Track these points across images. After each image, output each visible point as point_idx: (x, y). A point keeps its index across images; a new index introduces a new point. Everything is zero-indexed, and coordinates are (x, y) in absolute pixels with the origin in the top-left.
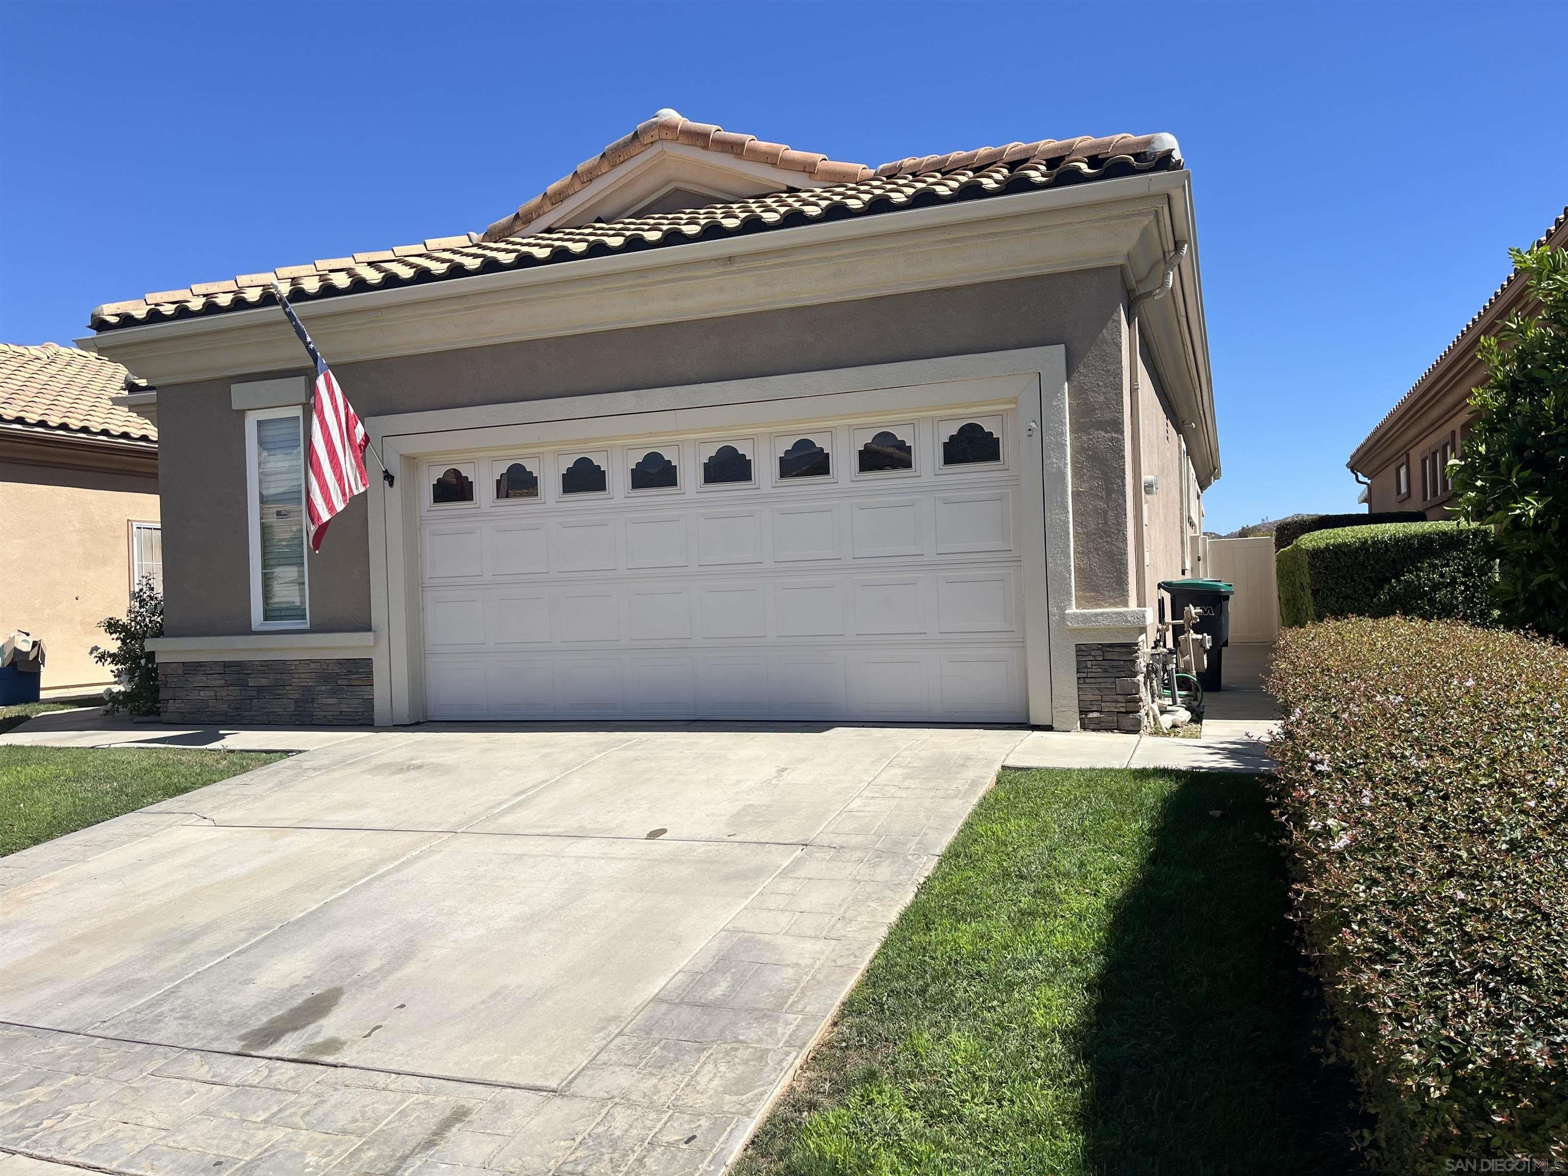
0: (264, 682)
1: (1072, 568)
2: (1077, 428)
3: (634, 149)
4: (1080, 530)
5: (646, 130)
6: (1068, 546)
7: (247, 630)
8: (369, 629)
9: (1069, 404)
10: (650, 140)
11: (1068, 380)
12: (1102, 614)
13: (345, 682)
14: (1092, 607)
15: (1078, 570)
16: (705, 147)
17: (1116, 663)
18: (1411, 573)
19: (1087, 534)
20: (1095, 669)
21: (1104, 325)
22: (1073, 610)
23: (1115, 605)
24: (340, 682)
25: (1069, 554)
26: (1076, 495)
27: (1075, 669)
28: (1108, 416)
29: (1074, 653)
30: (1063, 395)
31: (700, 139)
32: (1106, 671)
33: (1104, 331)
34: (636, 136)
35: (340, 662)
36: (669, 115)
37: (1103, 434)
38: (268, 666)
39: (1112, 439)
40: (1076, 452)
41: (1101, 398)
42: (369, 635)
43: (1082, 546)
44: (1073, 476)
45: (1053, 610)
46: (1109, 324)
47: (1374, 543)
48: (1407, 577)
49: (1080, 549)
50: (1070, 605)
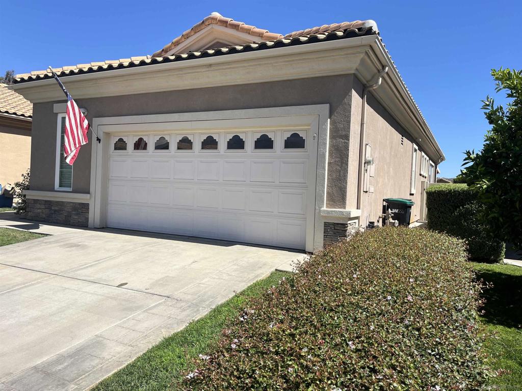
0: (56, 208)
1: (326, 192)
2: (332, 137)
3: (203, 26)
4: (330, 177)
5: (207, 19)
6: (324, 183)
7: (53, 190)
8: (88, 193)
9: (330, 128)
10: (208, 23)
11: (330, 118)
12: (334, 211)
13: (81, 211)
14: (332, 208)
15: (328, 193)
16: (226, 27)
17: (338, 231)
18: (469, 204)
19: (332, 179)
20: (331, 232)
21: (345, 97)
22: (325, 208)
23: (341, 208)
24: (79, 211)
25: (324, 186)
26: (330, 164)
27: (323, 232)
28: (344, 133)
29: (323, 225)
30: (327, 124)
31: (224, 23)
32: (335, 233)
33: (345, 99)
34: (203, 22)
35: (80, 204)
36: (216, 15)
37: (341, 140)
38: (58, 203)
39: (345, 142)
40: (331, 146)
41: (342, 126)
42: (89, 195)
43: (330, 183)
44: (329, 156)
45: (317, 208)
46: (347, 97)
47: (454, 191)
48: (467, 206)
49: (329, 185)
50: (323, 206)
